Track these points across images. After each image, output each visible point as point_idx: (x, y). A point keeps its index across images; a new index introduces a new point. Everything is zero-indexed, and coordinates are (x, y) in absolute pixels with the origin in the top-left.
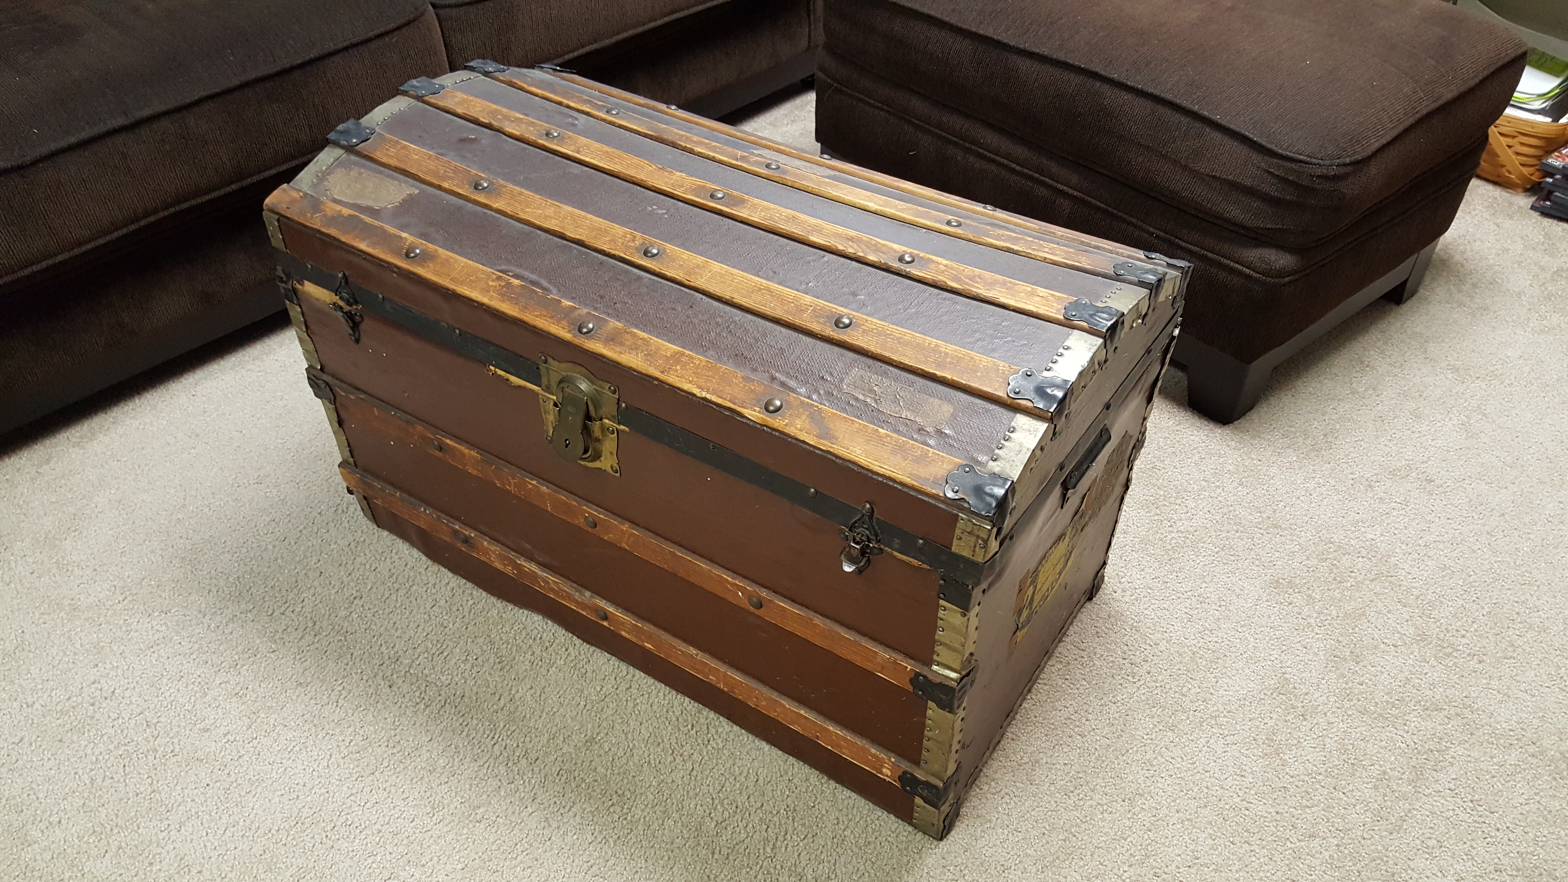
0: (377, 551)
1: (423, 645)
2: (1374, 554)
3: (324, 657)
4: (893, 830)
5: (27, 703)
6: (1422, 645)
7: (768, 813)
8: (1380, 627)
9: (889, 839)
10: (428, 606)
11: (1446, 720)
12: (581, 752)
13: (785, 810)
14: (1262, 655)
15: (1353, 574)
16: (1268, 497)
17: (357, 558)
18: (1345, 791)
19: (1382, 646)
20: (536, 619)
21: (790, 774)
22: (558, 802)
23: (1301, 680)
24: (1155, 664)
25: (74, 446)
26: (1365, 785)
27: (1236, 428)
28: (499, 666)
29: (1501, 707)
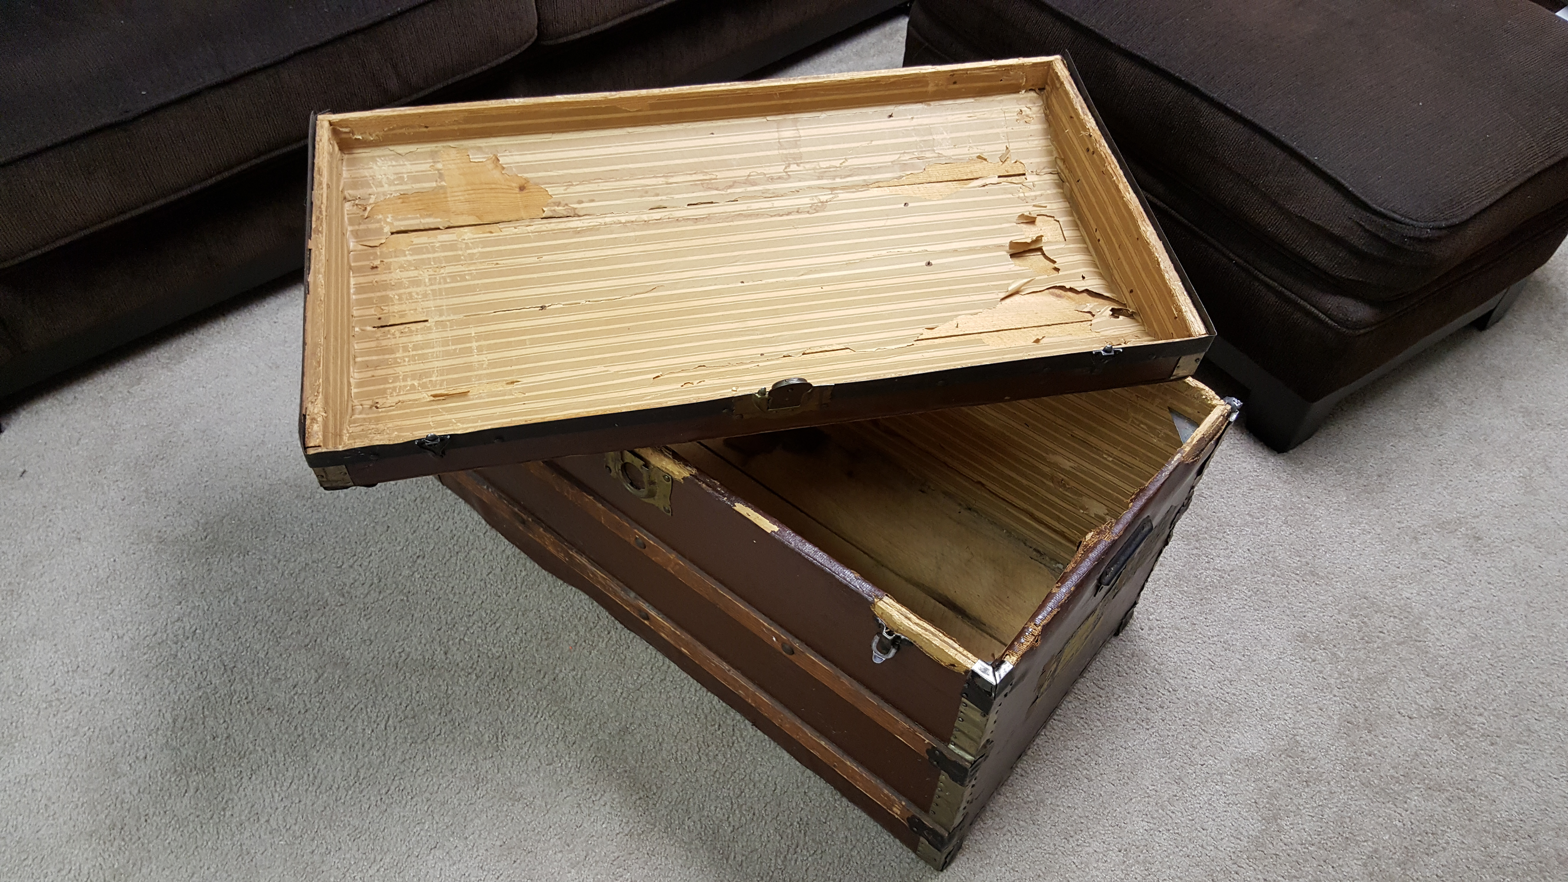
0: (440, 510)
1: (477, 613)
2: (1406, 614)
3: (388, 616)
4: (897, 855)
5: (117, 634)
6: (1438, 719)
7: (782, 824)
8: (1399, 695)
9: (893, 864)
10: (485, 572)
11: (1447, 802)
12: (615, 741)
13: (798, 823)
14: (1277, 713)
15: (1382, 635)
16: (1311, 539)
17: (422, 515)
18: (1335, 866)
19: (1398, 716)
20: (583, 597)
21: (806, 786)
22: (591, 789)
23: (1311, 744)
24: (1171, 711)
25: (163, 368)
26: (1355, 861)
27: (1290, 458)
28: (546, 643)
29: (1504, 795)
